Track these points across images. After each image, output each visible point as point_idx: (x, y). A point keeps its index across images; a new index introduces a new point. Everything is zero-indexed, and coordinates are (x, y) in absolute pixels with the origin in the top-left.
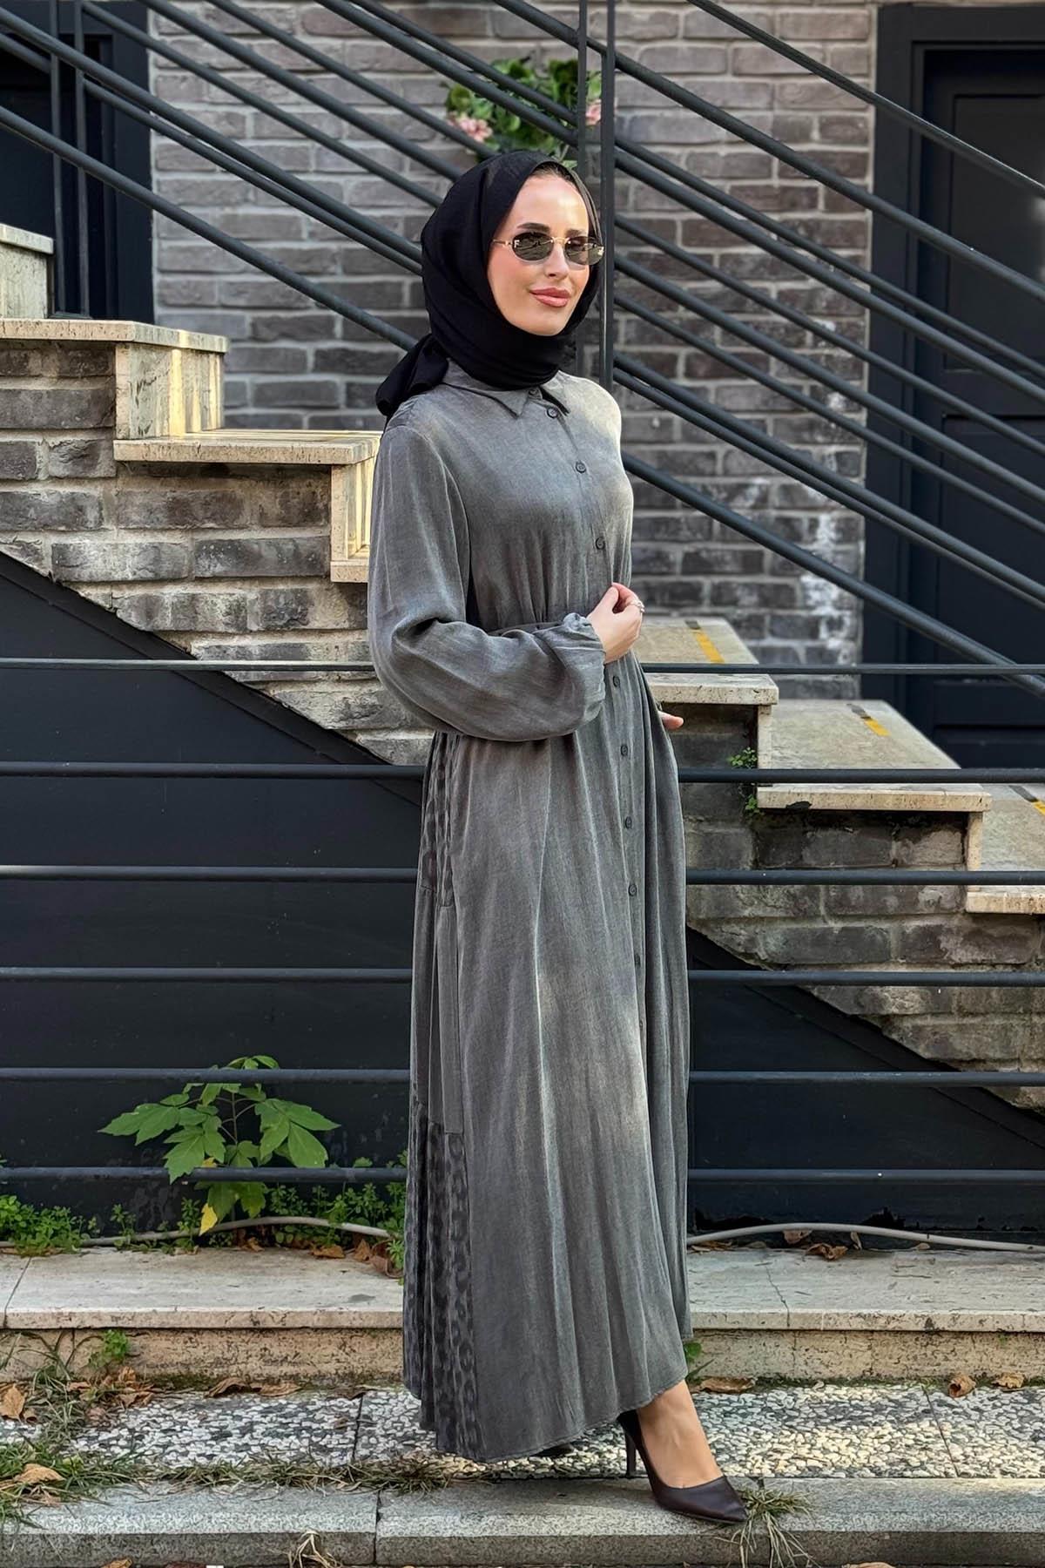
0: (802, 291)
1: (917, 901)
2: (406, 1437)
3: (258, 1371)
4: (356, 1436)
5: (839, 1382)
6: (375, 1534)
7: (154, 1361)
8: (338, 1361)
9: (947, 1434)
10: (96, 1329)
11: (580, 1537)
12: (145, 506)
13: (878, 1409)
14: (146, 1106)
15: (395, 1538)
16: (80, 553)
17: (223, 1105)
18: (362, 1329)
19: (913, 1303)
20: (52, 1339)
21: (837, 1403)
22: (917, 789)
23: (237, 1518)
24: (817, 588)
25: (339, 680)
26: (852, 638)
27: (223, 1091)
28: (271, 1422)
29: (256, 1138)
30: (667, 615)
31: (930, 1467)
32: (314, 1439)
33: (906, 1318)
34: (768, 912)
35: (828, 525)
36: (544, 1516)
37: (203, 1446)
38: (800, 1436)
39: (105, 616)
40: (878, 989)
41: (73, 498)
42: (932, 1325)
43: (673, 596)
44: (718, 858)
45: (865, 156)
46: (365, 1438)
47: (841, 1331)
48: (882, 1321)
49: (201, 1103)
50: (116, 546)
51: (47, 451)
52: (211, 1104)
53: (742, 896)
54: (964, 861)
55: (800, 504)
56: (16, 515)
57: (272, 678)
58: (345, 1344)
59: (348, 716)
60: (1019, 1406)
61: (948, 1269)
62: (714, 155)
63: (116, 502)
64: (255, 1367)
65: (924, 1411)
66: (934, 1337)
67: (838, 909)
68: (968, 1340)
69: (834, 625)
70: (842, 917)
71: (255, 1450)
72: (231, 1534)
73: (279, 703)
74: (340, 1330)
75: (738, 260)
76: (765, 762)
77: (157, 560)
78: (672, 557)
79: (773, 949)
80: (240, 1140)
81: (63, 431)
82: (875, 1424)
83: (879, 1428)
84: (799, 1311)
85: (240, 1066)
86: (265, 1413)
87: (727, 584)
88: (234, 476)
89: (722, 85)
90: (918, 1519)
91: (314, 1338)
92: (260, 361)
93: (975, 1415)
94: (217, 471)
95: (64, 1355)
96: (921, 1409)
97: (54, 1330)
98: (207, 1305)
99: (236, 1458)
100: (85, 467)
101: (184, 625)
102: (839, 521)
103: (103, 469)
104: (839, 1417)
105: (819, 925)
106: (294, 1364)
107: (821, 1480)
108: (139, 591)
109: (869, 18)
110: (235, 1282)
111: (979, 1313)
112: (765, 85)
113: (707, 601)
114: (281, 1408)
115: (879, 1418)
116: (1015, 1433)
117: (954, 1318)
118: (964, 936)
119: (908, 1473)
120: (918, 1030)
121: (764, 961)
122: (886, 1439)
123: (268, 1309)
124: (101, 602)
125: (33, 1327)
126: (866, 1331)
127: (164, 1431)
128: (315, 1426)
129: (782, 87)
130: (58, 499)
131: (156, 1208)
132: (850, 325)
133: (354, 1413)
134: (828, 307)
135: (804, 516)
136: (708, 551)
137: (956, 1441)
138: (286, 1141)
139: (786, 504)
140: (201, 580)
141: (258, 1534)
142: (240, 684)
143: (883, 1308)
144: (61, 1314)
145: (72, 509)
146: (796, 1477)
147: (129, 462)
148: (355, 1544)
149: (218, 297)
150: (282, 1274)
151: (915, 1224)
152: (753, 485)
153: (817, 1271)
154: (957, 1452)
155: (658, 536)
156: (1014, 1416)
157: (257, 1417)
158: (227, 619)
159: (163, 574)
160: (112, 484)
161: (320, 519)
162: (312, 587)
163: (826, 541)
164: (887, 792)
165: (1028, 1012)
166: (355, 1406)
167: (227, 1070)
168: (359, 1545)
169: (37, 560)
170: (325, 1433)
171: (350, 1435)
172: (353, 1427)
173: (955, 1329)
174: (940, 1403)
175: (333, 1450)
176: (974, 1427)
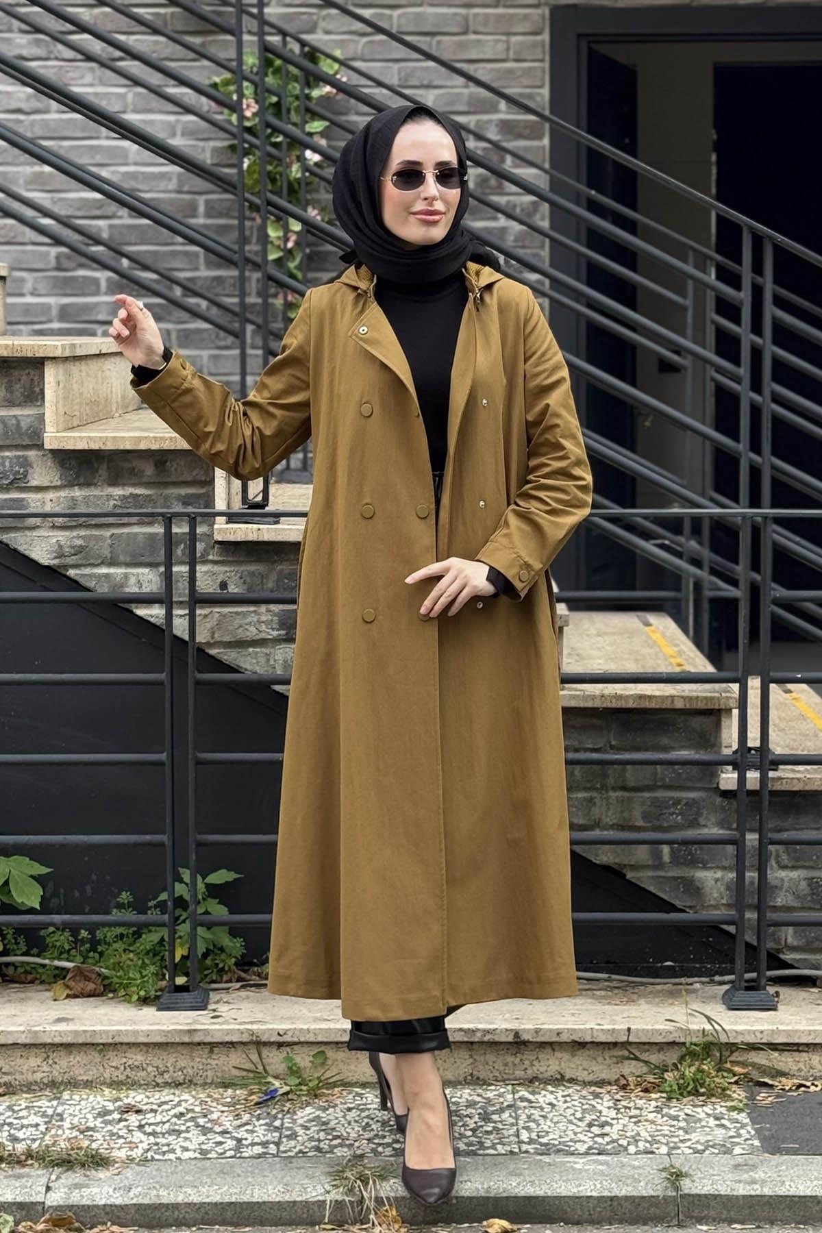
2: (89, 1129)
4: (47, 1129)
6: (44, 1203)
8: (43, 1071)
9: (521, 1123)
11: (209, 1204)
15: (60, 1206)
18: (62, 1045)
19: (506, 1020)
25: (54, 527)
31: (499, 1147)
32: (12, 1131)
33: (498, 1032)
36: (181, 1187)
42: (519, 1037)
46: (53, 1132)
48: (479, 1034)
58: (48, 1057)
59: (60, 555)
60: (584, 1102)
65: (508, 1106)
66: (522, 1047)
68: (549, 1051)
73: (7, 545)
74: (44, 1045)
83: (466, 1119)
90: (480, 1187)
91: (23, 1053)
92: (62, 286)
93: (548, 1108)
96: (506, 1104)
106: (7, 1074)
109: (543, 16)
111: (557, 1027)
115: (469, 1111)
116: (575, 1121)
117: (537, 1032)
119: (481, 1152)
122: (471, 1127)
126: (467, 1042)
128: (15, 1122)
132: (535, 254)
133: (50, 1112)
134: (515, 241)
137: (528, 1129)
143: (482, 1023)
146: (391, 1156)
148: (28, 1212)
149: (29, 236)
154: (524, 1136)
156: (579, 1109)
161: (37, 401)
162: (32, 454)
165: (604, 788)
166: (52, 1106)
168: (32, 1212)
170: (23, 1127)
171: (42, 1128)
172: (46, 1123)
173: (538, 1040)
174: (522, 1099)
175: (24, 1139)
176: (544, 1117)
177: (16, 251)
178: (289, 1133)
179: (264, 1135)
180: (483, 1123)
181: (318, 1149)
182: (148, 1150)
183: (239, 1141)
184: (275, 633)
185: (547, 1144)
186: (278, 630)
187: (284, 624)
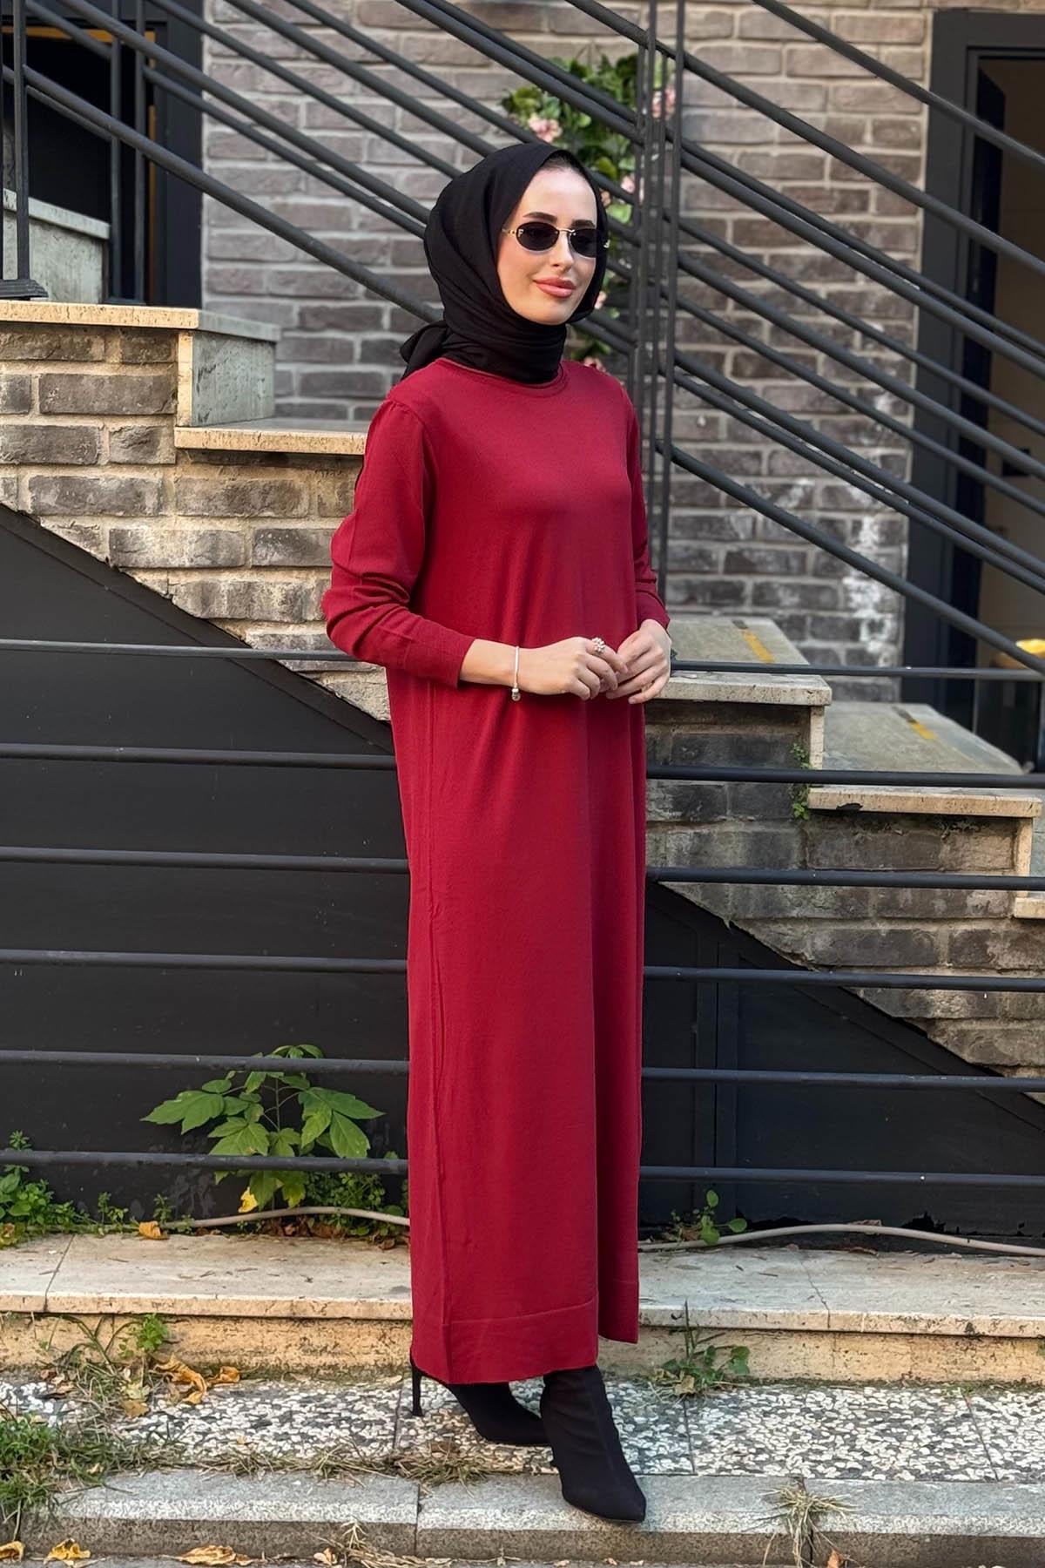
0: (850, 293)
1: (966, 905)
2: (445, 1430)
3: (297, 1361)
4: (395, 1427)
5: (879, 1384)
6: (416, 1525)
7: (194, 1349)
8: (377, 1352)
9: (987, 1439)
10: (135, 1315)
12: (204, 493)
13: (918, 1412)
14: (189, 1094)
15: (436, 1529)
16: (138, 538)
17: (266, 1095)
18: (402, 1321)
19: (954, 1307)
20: (92, 1323)
21: (877, 1406)
22: (969, 793)
23: (278, 1507)
24: (859, 591)
26: (893, 641)
27: (268, 1079)
28: (310, 1411)
29: (298, 1126)
30: (709, 614)
31: (969, 1470)
32: (353, 1429)
33: (946, 1322)
34: (817, 914)
35: (871, 527)
37: (242, 1434)
38: (839, 1437)
39: (160, 603)
40: (923, 992)
41: (132, 484)
42: (972, 1330)
43: (715, 595)
44: (766, 858)
45: (917, 159)
46: (404, 1430)
47: (881, 1334)
48: (922, 1325)
49: (244, 1090)
50: (174, 533)
51: (109, 435)
52: (255, 1092)
53: (790, 896)
54: (1013, 866)
55: (844, 506)
56: (75, 499)
57: (326, 668)
58: (384, 1335)
61: (988, 1275)
62: (766, 155)
63: (174, 490)
64: (294, 1357)
65: (964, 1416)
66: (974, 1342)
67: (888, 912)
68: (1008, 1347)
69: (875, 627)
70: (890, 920)
71: (296, 1439)
72: (272, 1522)
73: (332, 693)
74: (380, 1321)
75: (787, 261)
76: (816, 763)
77: (214, 549)
78: (714, 557)
79: (821, 949)
80: (281, 1128)
81: (124, 416)
82: (916, 1427)
83: (916, 1432)
84: (841, 1312)
85: (285, 1054)
86: (304, 1403)
87: (768, 584)
88: (293, 466)
89: (776, 85)
90: (960, 1524)
91: (354, 1328)
92: (306, 351)
93: (1015, 1421)
94: (278, 460)
95: (104, 1339)
96: (960, 1413)
97: (95, 1315)
98: (248, 1294)
99: (276, 1446)
100: (145, 453)
101: (241, 612)
102: (882, 524)
103: (164, 454)
104: (879, 1419)
105: (865, 927)
106: (334, 1354)
107: (861, 1482)
108: (196, 578)
109: (925, 22)
110: (274, 1271)
111: (1018, 1318)
112: (819, 87)
113: (749, 601)
114: (320, 1398)
115: (917, 1421)
117: (995, 1324)
118: (1012, 941)
119: (948, 1477)
120: (963, 1034)
121: (810, 963)
122: (927, 1442)
123: (309, 1299)
124: (157, 588)
125: (74, 1311)
126: (906, 1334)
127: (204, 1419)
128: (354, 1417)
129: (836, 89)
130: (117, 484)
131: (196, 1196)
132: (899, 329)
133: (393, 1404)
134: (876, 310)
135: (848, 518)
136: (751, 551)
137: (997, 1446)
138: (327, 1130)
139: (830, 506)
140: (257, 568)
141: (299, 1523)
142: (295, 673)
143: (924, 1311)
144: (102, 1299)
145: (131, 495)
146: (837, 1478)
147: (188, 449)
148: (397, 1534)
149: (267, 285)
150: (322, 1264)
151: (954, 1229)
152: (798, 486)
153: (857, 1273)
154: (997, 1457)
155: (701, 534)
157: (296, 1407)
158: (283, 608)
159: (220, 562)
160: (171, 470)
163: (869, 543)
164: (938, 795)
166: (393, 1398)
167: (274, 1057)
168: (400, 1535)
169: (93, 545)
170: (364, 1424)
171: (390, 1426)
172: (392, 1419)
173: (996, 1334)
174: (981, 1408)
175: (373, 1440)
176: (1013, 1431)
177: (250, 304)
178: (699, 1443)
179: (671, 1445)
180: (939, 1438)
181: (742, 1466)
182: (531, 1459)
183: (641, 1450)
184: (668, 814)
185: (1029, 1470)
186: (672, 810)
187: (679, 803)
